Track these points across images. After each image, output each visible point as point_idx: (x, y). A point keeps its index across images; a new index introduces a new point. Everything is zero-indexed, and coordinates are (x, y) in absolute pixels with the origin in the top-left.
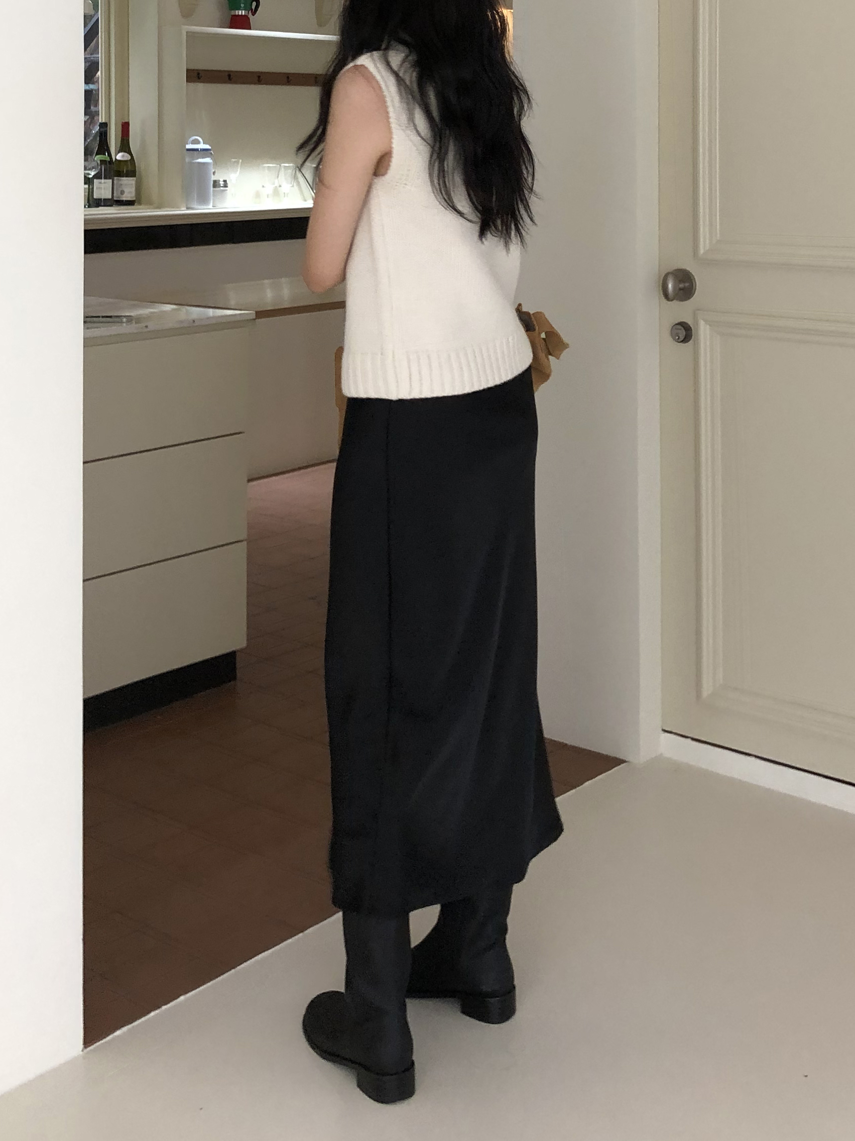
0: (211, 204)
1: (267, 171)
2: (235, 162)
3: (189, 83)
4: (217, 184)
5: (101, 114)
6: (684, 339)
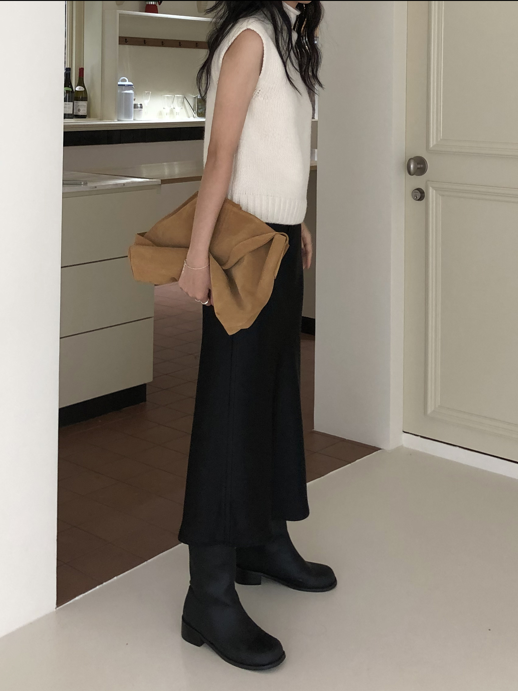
0: (133, 119)
1: (166, 99)
2: (147, 93)
3: (120, 45)
4: (137, 107)
5: (67, 63)
6: (420, 198)
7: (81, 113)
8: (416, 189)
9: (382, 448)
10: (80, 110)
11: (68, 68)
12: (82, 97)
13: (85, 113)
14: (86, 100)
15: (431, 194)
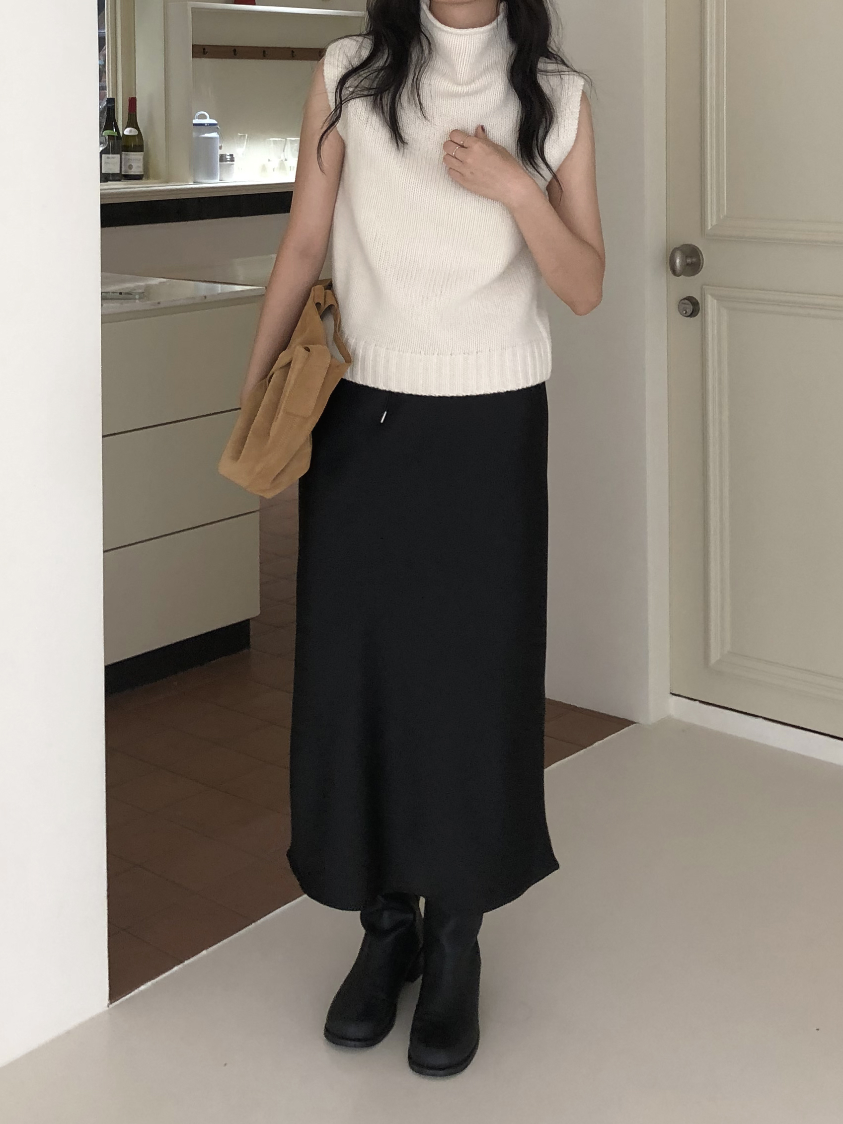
0: (219, 178)
1: (272, 145)
2: (241, 136)
3: (195, 59)
4: (224, 158)
5: (109, 87)
6: (691, 314)
7: (133, 172)
8: (685, 299)
9: (636, 721)
10: (132, 166)
11: (110, 99)
12: (135, 145)
13: (141, 172)
14: (142, 151)
15: (711, 306)
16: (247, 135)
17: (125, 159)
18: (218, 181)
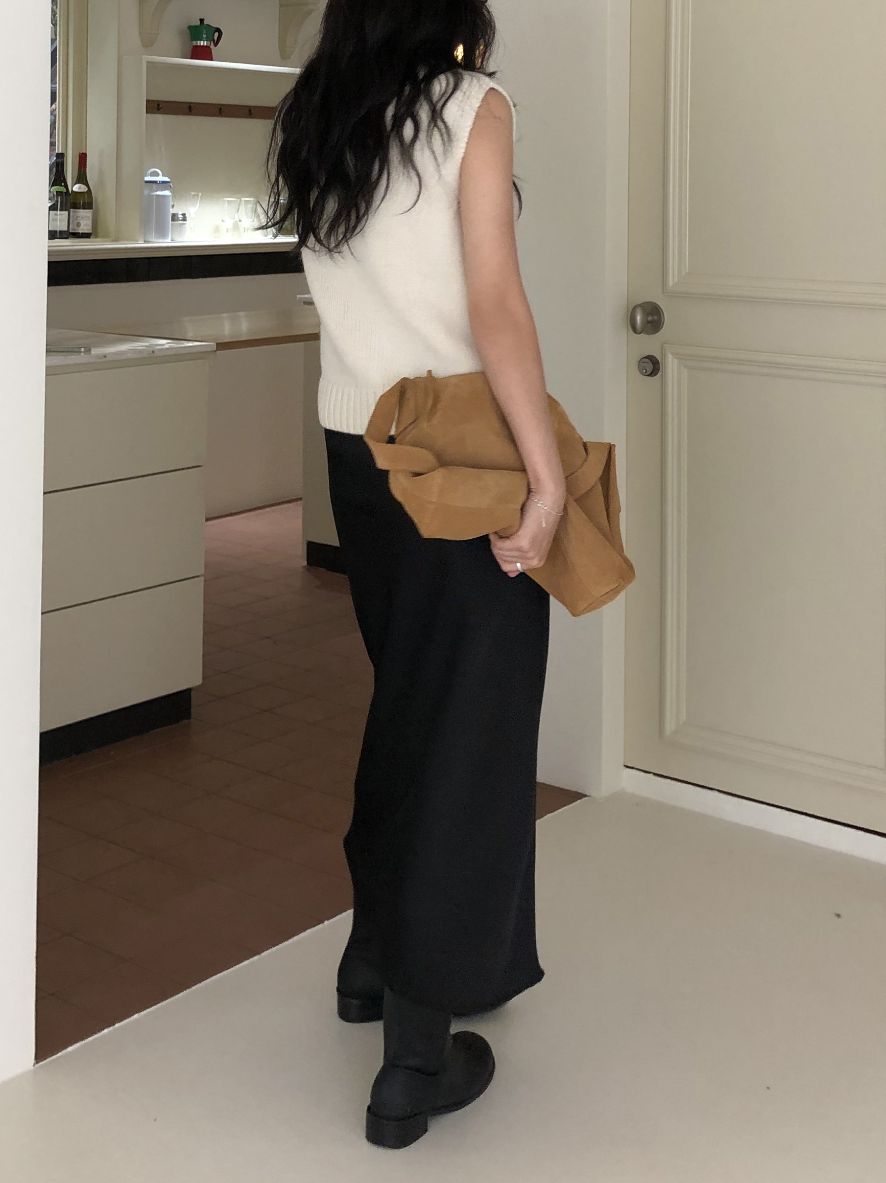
0: (170, 238)
1: (227, 205)
2: (195, 195)
3: (149, 115)
4: (176, 218)
5: (58, 144)
6: (652, 372)
7: (81, 230)
8: (644, 358)
9: (588, 794)
10: (80, 224)
11: (60, 154)
12: (84, 202)
13: (89, 230)
14: (91, 208)
15: (671, 365)
16: (200, 194)
17: (73, 216)
18: (169, 240)
